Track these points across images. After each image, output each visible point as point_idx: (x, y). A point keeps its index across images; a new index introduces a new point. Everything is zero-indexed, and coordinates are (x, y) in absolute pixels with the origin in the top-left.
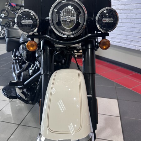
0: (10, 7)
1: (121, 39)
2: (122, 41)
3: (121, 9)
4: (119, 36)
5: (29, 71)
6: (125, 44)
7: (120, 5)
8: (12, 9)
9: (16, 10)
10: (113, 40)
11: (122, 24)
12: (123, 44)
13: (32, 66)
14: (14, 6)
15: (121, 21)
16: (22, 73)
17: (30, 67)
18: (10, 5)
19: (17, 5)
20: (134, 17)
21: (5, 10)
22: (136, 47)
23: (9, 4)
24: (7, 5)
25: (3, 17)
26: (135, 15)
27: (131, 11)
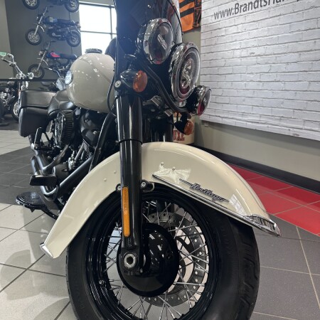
0: (47, 60)
1: (261, 116)
2: (263, 119)
3: (259, 55)
4: (256, 110)
5: (67, 163)
6: (269, 126)
7: (256, 46)
8: (51, 64)
9: (61, 66)
10: (246, 119)
11: (261, 84)
12: (266, 126)
13: (72, 155)
14: (57, 58)
15: (260, 78)
16: (54, 168)
17: (70, 156)
18: (48, 56)
19: (62, 56)
20: (284, 70)
21: (37, 66)
22: (291, 129)
23: (47, 53)
24: (42, 55)
25: (31, 78)
26: (284, 65)
27: (278, 58)
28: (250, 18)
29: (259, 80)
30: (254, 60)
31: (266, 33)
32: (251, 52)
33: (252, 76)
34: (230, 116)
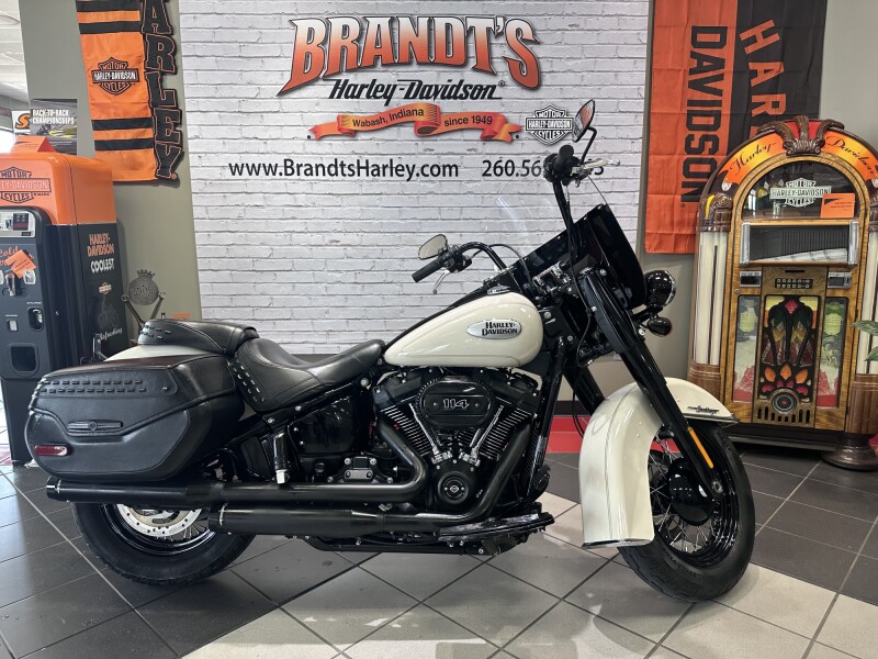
3: (349, 245)
4: (353, 325)
7: (341, 232)
11: (359, 286)
26: (398, 261)
27: (385, 252)
28: (319, 188)
29: (353, 281)
30: (340, 251)
31: (358, 215)
32: (332, 238)
33: (338, 275)
34: (296, 340)
